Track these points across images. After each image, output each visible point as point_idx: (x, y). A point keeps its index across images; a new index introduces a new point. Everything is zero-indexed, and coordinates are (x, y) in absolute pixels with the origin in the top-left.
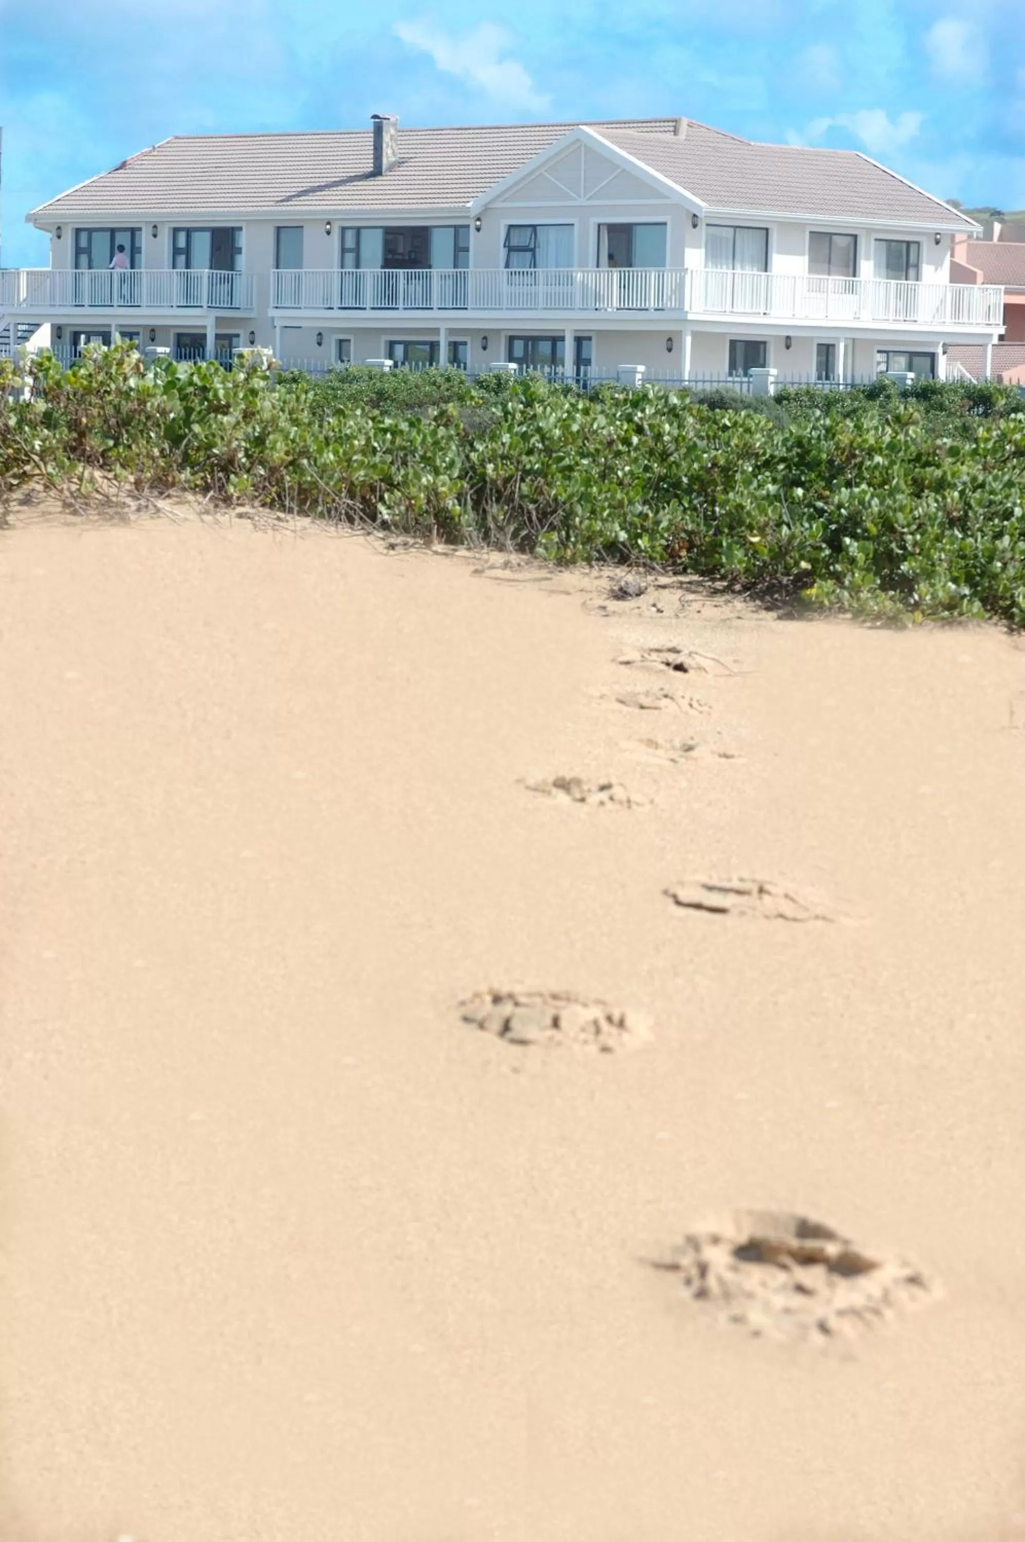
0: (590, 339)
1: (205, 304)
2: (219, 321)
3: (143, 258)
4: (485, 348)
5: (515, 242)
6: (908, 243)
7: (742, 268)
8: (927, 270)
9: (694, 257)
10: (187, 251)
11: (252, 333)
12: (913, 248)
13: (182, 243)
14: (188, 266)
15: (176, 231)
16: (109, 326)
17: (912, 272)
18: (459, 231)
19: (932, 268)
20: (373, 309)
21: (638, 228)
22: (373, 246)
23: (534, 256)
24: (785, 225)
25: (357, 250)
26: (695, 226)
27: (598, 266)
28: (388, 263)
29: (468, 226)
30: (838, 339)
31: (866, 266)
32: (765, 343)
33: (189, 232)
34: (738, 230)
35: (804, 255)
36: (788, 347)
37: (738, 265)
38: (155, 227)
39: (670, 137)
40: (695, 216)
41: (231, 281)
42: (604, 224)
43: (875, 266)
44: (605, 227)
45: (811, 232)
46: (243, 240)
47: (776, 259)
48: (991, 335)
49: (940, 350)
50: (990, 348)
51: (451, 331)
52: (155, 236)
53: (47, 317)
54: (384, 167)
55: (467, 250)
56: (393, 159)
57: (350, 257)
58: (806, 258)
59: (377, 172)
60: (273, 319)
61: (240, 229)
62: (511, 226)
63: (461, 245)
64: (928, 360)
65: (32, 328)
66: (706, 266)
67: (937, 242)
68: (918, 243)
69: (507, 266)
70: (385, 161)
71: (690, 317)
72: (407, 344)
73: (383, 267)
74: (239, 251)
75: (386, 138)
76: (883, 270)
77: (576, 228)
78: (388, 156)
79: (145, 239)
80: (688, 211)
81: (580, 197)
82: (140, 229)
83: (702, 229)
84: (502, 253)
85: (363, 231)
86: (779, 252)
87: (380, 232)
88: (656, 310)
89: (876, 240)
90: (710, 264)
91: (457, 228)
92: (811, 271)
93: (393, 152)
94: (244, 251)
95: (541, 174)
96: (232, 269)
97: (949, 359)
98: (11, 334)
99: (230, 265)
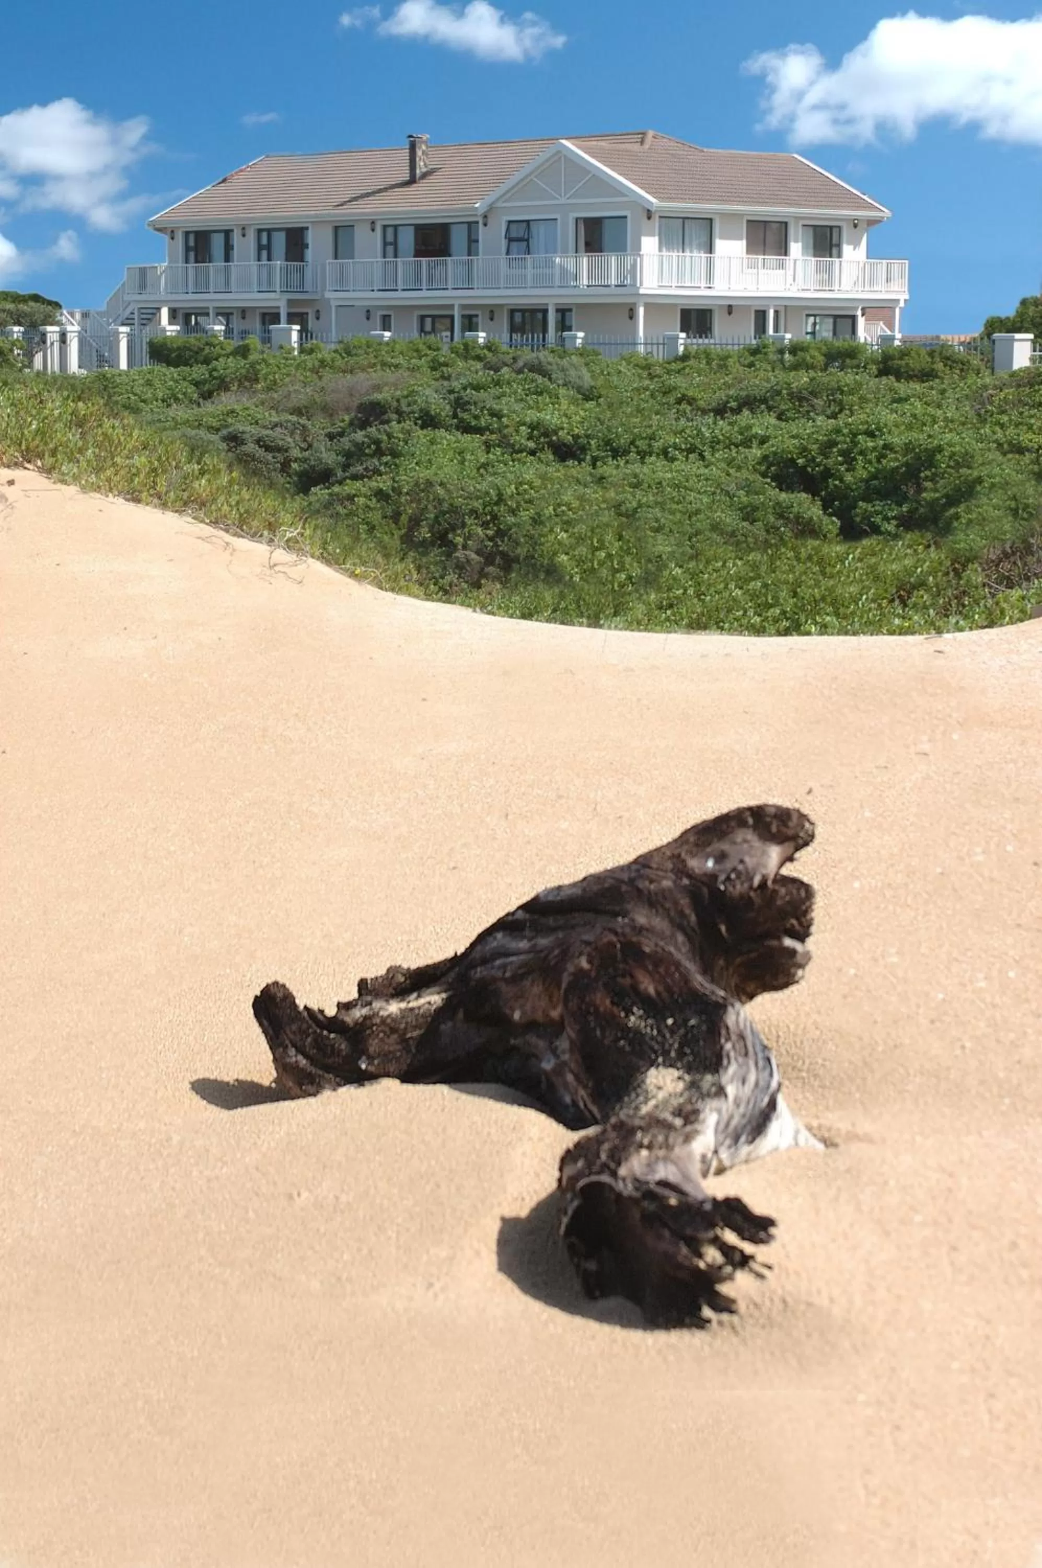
0: (570, 310)
1: (278, 290)
2: (290, 302)
3: (235, 253)
4: (492, 319)
5: (514, 234)
6: (831, 228)
7: (691, 252)
8: (847, 249)
9: (649, 244)
10: (269, 248)
11: (318, 311)
12: (835, 231)
13: (264, 241)
14: (269, 259)
15: (260, 231)
16: (208, 308)
17: (835, 251)
18: (471, 226)
19: (851, 247)
20: (404, 290)
21: (607, 220)
22: (407, 239)
23: (528, 246)
24: (725, 215)
25: (395, 244)
26: (649, 218)
27: (576, 252)
28: (418, 253)
29: (477, 222)
30: (768, 306)
31: (796, 248)
32: (710, 311)
33: (269, 231)
34: (686, 221)
35: (742, 239)
36: (730, 313)
37: (687, 250)
38: (244, 228)
39: (636, 147)
40: (648, 211)
41: (302, 271)
42: (581, 218)
43: (803, 248)
44: (582, 221)
45: (748, 221)
46: (310, 238)
47: (720, 245)
48: (898, 301)
49: (859, 313)
50: (897, 311)
51: (464, 307)
52: (244, 235)
53: (165, 302)
54: (418, 176)
55: (477, 241)
56: (424, 170)
57: (390, 249)
58: (744, 242)
59: (412, 181)
60: (329, 299)
61: (307, 228)
62: (510, 222)
63: (473, 237)
64: (850, 321)
65: (154, 311)
66: (660, 250)
67: (855, 226)
68: (839, 227)
69: (508, 253)
70: (418, 171)
71: (642, 291)
72: (434, 317)
73: (415, 256)
74: (307, 246)
75: (419, 153)
76: (811, 251)
77: (559, 221)
78: (421, 168)
79: (236, 238)
80: (644, 208)
81: (561, 195)
82: (232, 231)
83: (656, 220)
84: (504, 243)
85: (400, 228)
86: (722, 238)
87: (412, 228)
88: (616, 286)
89: (804, 225)
90: (664, 249)
91: (469, 223)
92: (748, 252)
93: (425, 164)
94: (310, 246)
95: (532, 180)
96: (302, 261)
97: (866, 320)
98: (136, 316)
99: (301, 258)
